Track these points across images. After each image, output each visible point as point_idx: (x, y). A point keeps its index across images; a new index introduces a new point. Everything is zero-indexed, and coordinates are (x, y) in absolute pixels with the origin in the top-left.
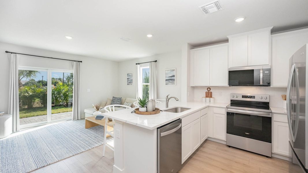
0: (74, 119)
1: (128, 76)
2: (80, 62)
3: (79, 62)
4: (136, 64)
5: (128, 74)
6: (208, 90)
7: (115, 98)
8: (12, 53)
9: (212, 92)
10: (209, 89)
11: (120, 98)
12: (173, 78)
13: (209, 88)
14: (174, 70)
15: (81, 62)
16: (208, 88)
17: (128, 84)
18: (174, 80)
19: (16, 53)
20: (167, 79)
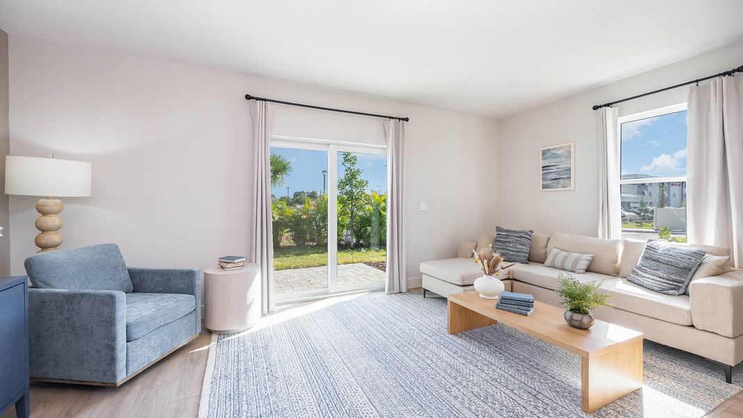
0: (392, 291)
1: (543, 159)
2: (403, 119)
3: (399, 119)
4: (596, 108)
5: (544, 153)
7: (506, 231)
8: (257, 99)
11: (526, 234)
15: (407, 120)
17: (544, 187)
19: (265, 100)
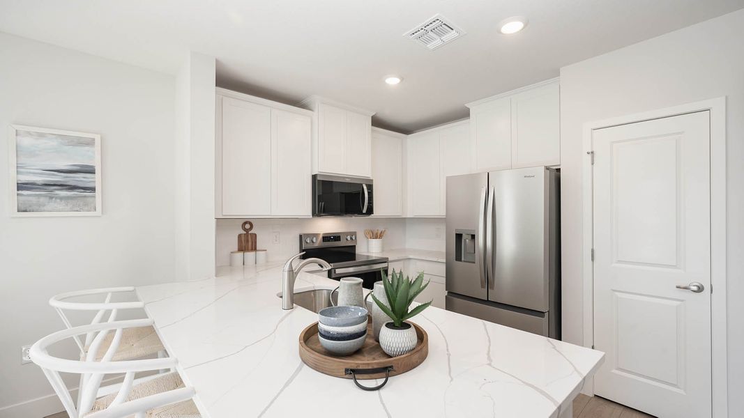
6: (245, 229)
9: (256, 235)
10: (248, 226)
12: (80, 179)
13: (248, 224)
14: (91, 143)
16: (245, 223)
18: (93, 189)
20: (25, 178)
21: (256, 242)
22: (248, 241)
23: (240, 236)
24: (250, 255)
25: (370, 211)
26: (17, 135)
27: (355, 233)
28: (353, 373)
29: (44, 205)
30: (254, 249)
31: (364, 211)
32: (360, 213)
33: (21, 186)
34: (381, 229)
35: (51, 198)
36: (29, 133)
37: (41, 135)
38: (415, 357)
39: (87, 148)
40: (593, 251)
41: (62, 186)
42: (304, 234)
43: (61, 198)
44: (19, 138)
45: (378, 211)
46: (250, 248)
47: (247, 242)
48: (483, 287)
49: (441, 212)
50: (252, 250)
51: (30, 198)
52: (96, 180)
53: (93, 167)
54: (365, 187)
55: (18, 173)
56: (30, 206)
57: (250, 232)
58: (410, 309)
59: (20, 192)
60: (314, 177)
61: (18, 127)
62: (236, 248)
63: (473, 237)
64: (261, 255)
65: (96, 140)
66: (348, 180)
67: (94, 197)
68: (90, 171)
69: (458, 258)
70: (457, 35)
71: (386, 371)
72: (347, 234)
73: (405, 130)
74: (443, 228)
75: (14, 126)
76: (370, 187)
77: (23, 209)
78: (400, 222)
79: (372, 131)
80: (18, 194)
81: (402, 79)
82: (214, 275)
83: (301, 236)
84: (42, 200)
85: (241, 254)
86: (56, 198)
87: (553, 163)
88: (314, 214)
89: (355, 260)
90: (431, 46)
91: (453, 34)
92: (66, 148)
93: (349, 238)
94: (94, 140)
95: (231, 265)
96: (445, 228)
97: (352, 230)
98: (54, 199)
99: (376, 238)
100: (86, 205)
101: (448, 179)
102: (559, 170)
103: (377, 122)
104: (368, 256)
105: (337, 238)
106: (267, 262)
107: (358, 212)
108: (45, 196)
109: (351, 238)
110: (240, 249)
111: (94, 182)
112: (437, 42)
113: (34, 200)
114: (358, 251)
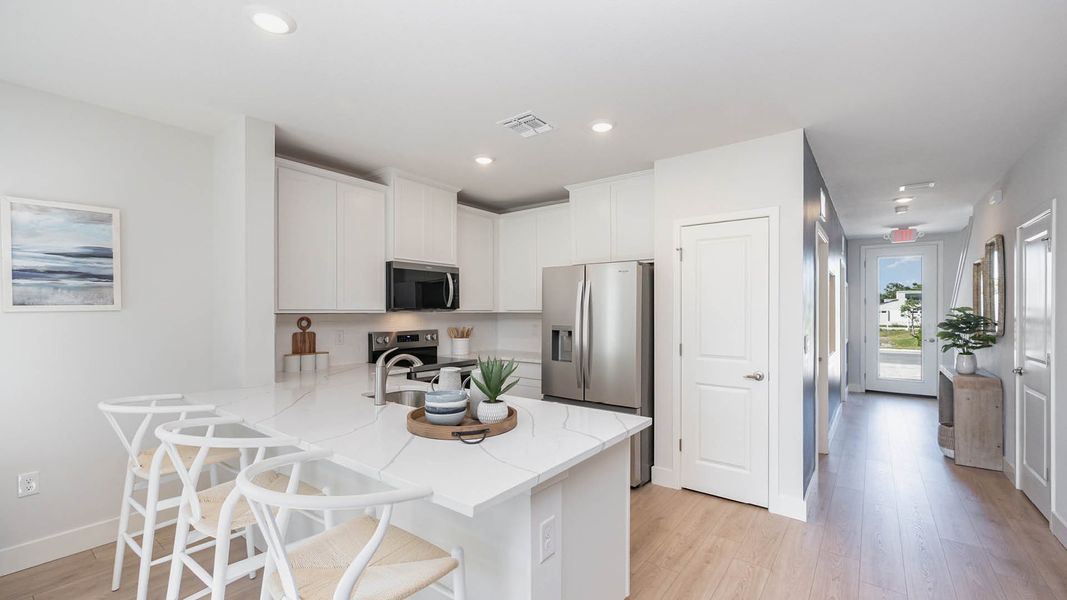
6: (301, 328)
9: (314, 334)
10: (304, 323)
13: (304, 321)
14: (106, 219)
16: (302, 319)
18: (110, 278)
21: (314, 344)
22: (304, 341)
23: (295, 335)
24: (308, 358)
25: (455, 305)
26: (12, 209)
27: (436, 332)
28: (458, 435)
29: (46, 298)
30: (312, 351)
31: (449, 305)
32: (443, 306)
33: (17, 274)
34: (467, 326)
35: (56, 288)
36: (28, 207)
37: (43, 210)
38: (506, 425)
39: (102, 226)
40: (681, 345)
41: (71, 274)
42: (375, 333)
43: (69, 289)
44: (14, 212)
45: (465, 305)
46: (307, 349)
47: (304, 344)
48: (579, 386)
49: (536, 306)
50: (310, 352)
51: (30, 289)
52: (115, 266)
53: (110, 250)
54: (449, 277)
55: (13, 257)
56: (29, 299)
57: (307, 331)
58: (503, 387)
59: (16, 281)
60: (389, 265)
61: (14, 200)
62: (289, 350)
63: (570, 333)
64: (321, 358)
65: (114, 218)
66: (429, 269)
67: (111, 287)
68: (107, 254)
69: (555, 357)
70: (549, 128)
71: (484, 433)
72: (427, 332)
73: (498, 208)
74: (539, 323)
75: (8, 198)
76: (455, 277)
77: (19, 302)
78: (492, 317)
79: (458, 208)
80: (14, 284)
81: (494, 160)
82: (273, 379)
83: (370, 336)
84: (44, 291)
85: (297, 357)
86: (63, 289)
87: (645, 257)
88: (389, 308)
89: (436, 362)
90: (525, 135)
91: (545, 128)
92: (75, 226)
93: (429, 337)
94: (111, 215)
95: (284, 371)
96: (541, 324)
97: (432, 327)
98: (59, 290)
99: (462, 337)
100: (101, 296)
101: (544, 269)
102: (652, 264)
103: (463, 199)
104: (452, 359)
105: (414, 337)
106: (329, 367)
107: (441, 306)
108: (49, 286)
109: (432, 338)
110: (295, 352)
111: (112, 268)
112: (530, 132)
113: (34, 291)
114: (440, 353)
